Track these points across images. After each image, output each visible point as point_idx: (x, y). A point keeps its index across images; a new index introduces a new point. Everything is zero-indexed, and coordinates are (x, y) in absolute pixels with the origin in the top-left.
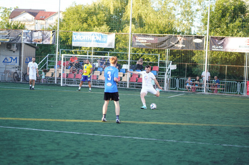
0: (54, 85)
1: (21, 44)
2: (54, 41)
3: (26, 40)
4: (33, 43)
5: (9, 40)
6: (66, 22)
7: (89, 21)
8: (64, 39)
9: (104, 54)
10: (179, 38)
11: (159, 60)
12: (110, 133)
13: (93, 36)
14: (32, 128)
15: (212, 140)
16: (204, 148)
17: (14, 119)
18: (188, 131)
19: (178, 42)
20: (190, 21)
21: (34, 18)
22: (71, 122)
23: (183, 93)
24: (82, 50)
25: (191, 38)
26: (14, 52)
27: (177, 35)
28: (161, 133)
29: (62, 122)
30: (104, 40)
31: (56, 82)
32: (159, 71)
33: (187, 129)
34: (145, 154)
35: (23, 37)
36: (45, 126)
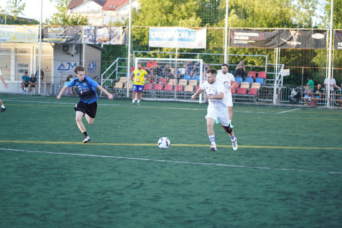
0: (126, 99)
1: (81, 46)
2: (126, 40)
3: (88, 39)
4: (97, 43)
5: (65, 40)
6: (143, 13)
7: (175, 11)
8: (138, 37)
9: (193, 57)
10: (292, 33)
11: (266, 63)
12: (187, 159)
13: (177, 33)
14: (89, 153)
15: (317, 166)
16: (304, 176)
17: (68, 143)
18: (290, 156)
19: (291, 39)
20: (311, 9)
21: (101, 7)
22: (140, 146)
23: (298, 107)
24: (163, 52)
25: (309, 33)
26: (73, 56)
27: (290, 29)
28: (254, 158)
29: (128, 147)
30: (192, 37)
31: (128, 96)
32: (268, 77)
33: (290, 154)
34: (226, 183)
35: (84, 36)
36: (105, 151)
